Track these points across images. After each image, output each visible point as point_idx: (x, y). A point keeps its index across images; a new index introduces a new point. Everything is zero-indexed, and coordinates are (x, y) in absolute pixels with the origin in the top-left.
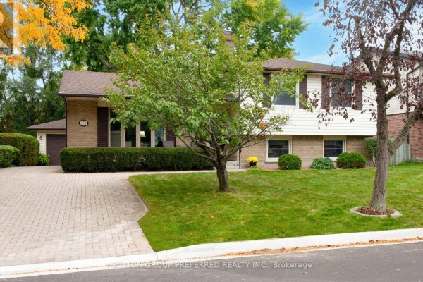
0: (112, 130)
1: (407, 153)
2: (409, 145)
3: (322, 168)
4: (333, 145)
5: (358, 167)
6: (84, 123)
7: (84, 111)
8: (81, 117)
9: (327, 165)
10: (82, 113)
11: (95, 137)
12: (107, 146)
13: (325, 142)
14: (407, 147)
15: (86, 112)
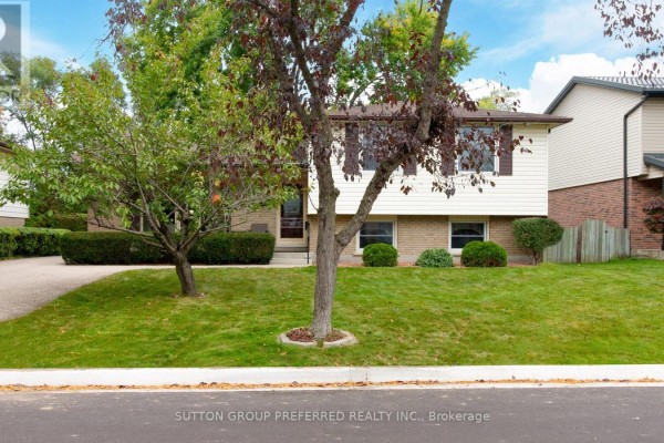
1: (623, 243)
2: (627, 231)
3: (430, 265)
4: (466, 230)
5: (491, 265)
9: (439, 261)
13: (454, 225)
14: (623, 235)
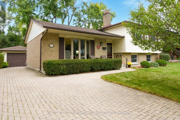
0: (66, 50)
6: (52, 46)
7: (52, 39)
8: (50, 42)
10: (51, 40)
11: (58, 53)
12: (64, 59)
15: (53, 39)
